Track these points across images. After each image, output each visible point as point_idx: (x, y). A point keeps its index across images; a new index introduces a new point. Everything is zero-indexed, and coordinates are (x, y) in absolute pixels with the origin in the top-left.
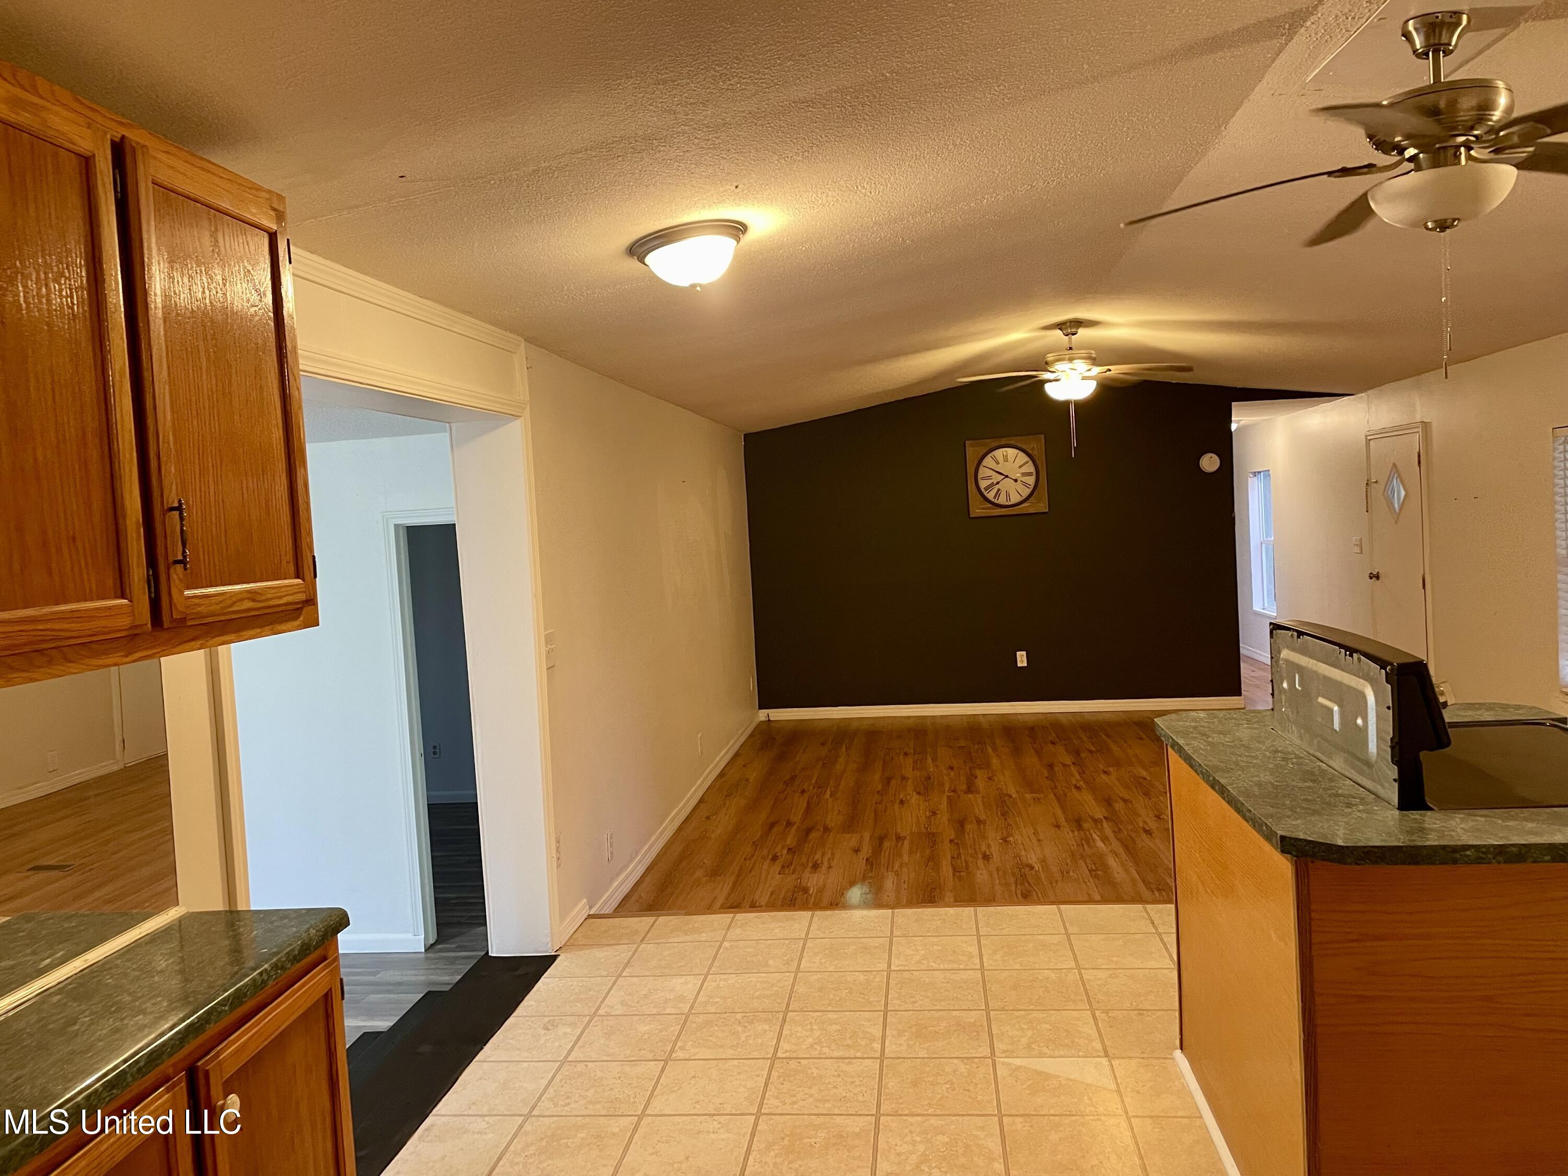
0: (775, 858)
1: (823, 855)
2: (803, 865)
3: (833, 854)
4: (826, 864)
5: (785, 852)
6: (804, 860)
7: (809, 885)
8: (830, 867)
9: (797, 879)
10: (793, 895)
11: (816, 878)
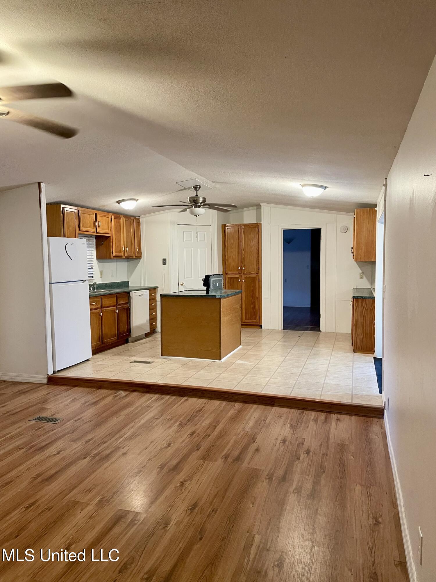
0: (308, 452)
1: (278, 449)
2: (291, 443)
3: (272, 450)
4: (278, 442)
5: (302, 457)
6: (290, 447)
7: (290, 429)
8: (277, 439)
9: (295, 434)
10: (298, 425)
11: (285, 433)
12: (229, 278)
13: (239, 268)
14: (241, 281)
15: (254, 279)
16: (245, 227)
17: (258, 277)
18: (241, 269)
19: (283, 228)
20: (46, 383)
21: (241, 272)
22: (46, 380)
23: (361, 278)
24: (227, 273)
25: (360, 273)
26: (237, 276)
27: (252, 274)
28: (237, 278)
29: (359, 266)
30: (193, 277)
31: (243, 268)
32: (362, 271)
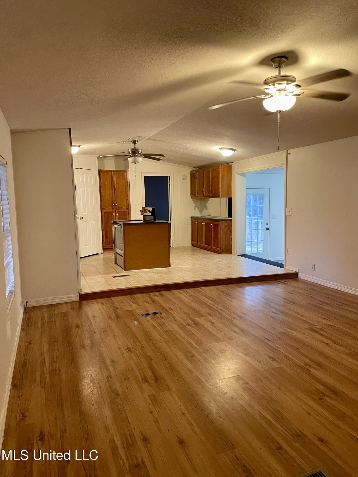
12: (105, 212)
13: (113, 205)
14: (116, 214)
15: (125, 213)
16: (117, 173)
17: (128, 211)
18: (115, 205)
19: (144, 174)
20: (79, 300)
21: (115, 208)
22: (78, 298)
23: (195, 209)
24: (103, 208)
25: (194, 207)
26: (112, 210)
27: (123, 209)
28: (112, 213)
29: (194, 202)
30: (86, 212)
31: (117, 205)
32: (195, 205)
